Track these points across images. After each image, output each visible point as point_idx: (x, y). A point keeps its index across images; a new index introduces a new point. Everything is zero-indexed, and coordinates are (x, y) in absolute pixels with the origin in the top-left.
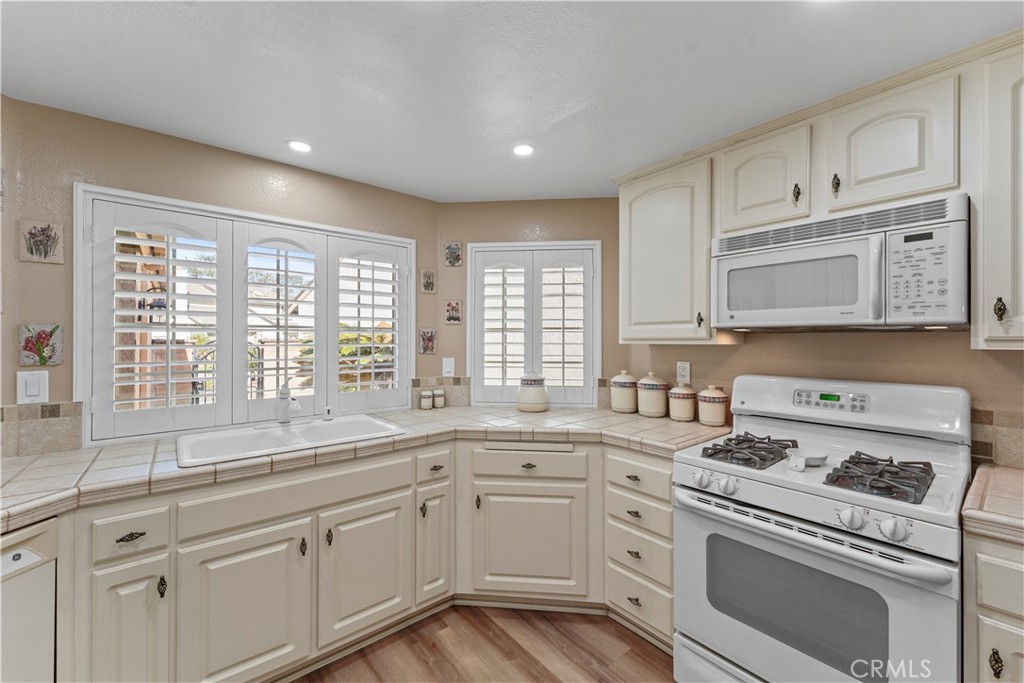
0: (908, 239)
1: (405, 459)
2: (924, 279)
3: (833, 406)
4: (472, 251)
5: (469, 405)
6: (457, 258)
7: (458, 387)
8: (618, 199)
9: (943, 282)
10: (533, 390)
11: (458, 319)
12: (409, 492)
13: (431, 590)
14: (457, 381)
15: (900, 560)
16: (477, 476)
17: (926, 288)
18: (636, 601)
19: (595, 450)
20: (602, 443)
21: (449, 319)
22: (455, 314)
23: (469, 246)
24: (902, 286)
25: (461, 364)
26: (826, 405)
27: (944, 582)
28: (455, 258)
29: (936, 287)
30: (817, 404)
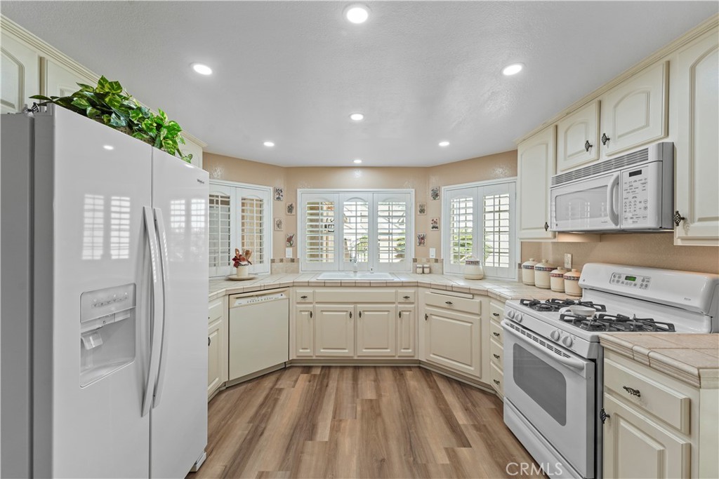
0: (631, 174)
1: (393, 290)
2: (638, 200)
3: (631, 284)
4: (444, 192)
5: (443, 274)
6: (437, 195)
7: (436, 264)
8: (517, 150)
9: (646, 202)
10: (472, 267)
11: (437, 228)
12: (394, 305)
13: (405, 352)
14: (436, 261)
15: (568, 357)
16: (428, 305)
17: (639, 205)
18: (498, 382)
19: (484, 300)
20: (488, 296)
21: (433, 228)
22: (436, 225)
23: (443, 188)
24: (628, 204)
25: (438, 252)
26: (627, 284)
27: (581, 369)
28: (436, 195)
29: (642, 205)
30: (623, 283)
